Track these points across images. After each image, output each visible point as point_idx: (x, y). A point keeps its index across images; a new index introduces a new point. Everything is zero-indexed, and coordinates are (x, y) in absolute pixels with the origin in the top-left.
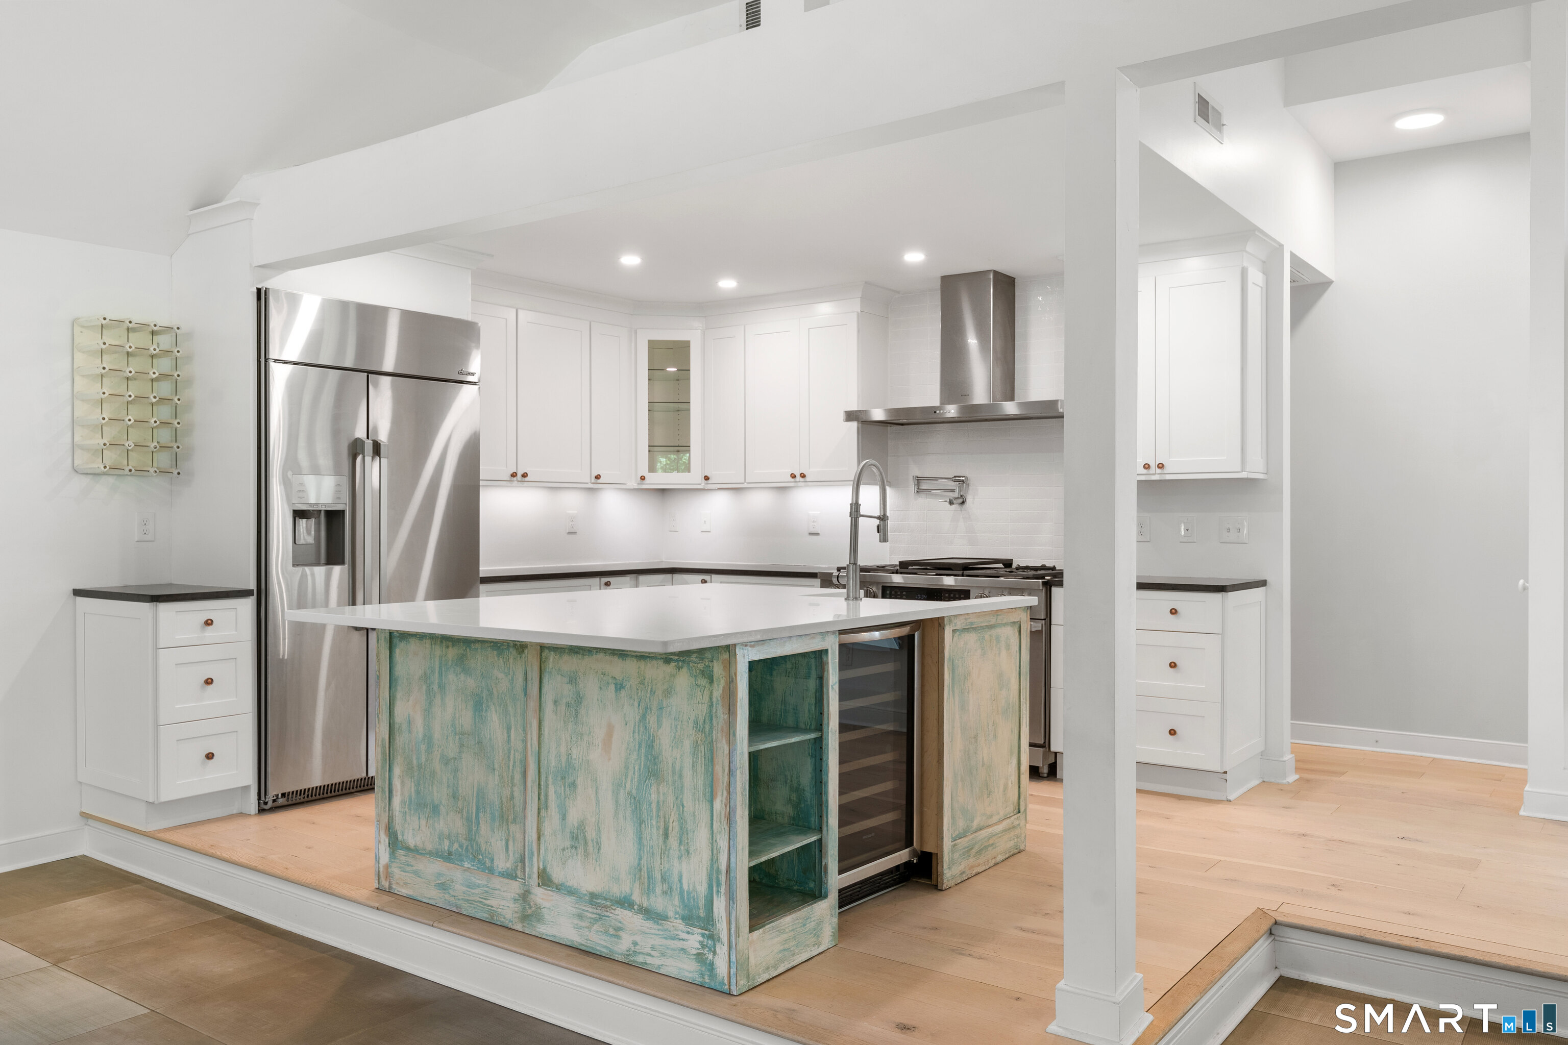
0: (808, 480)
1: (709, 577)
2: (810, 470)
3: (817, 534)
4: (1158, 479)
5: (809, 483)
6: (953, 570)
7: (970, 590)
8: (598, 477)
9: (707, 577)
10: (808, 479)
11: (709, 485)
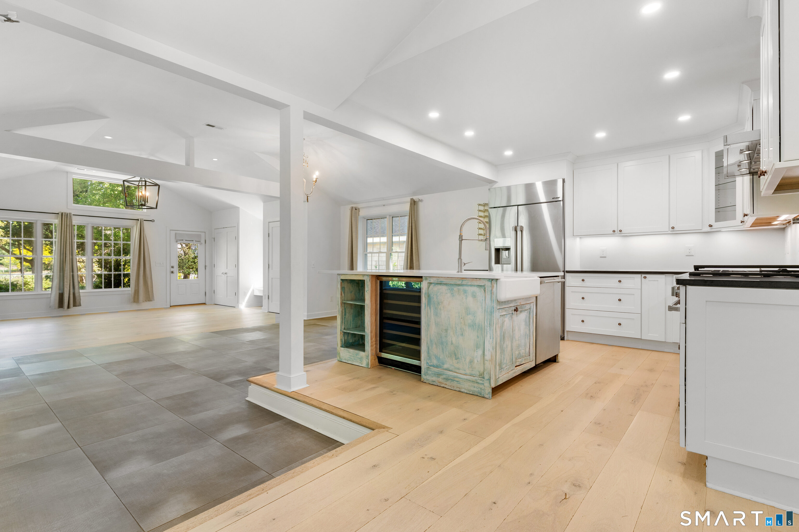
8: (673, 228)
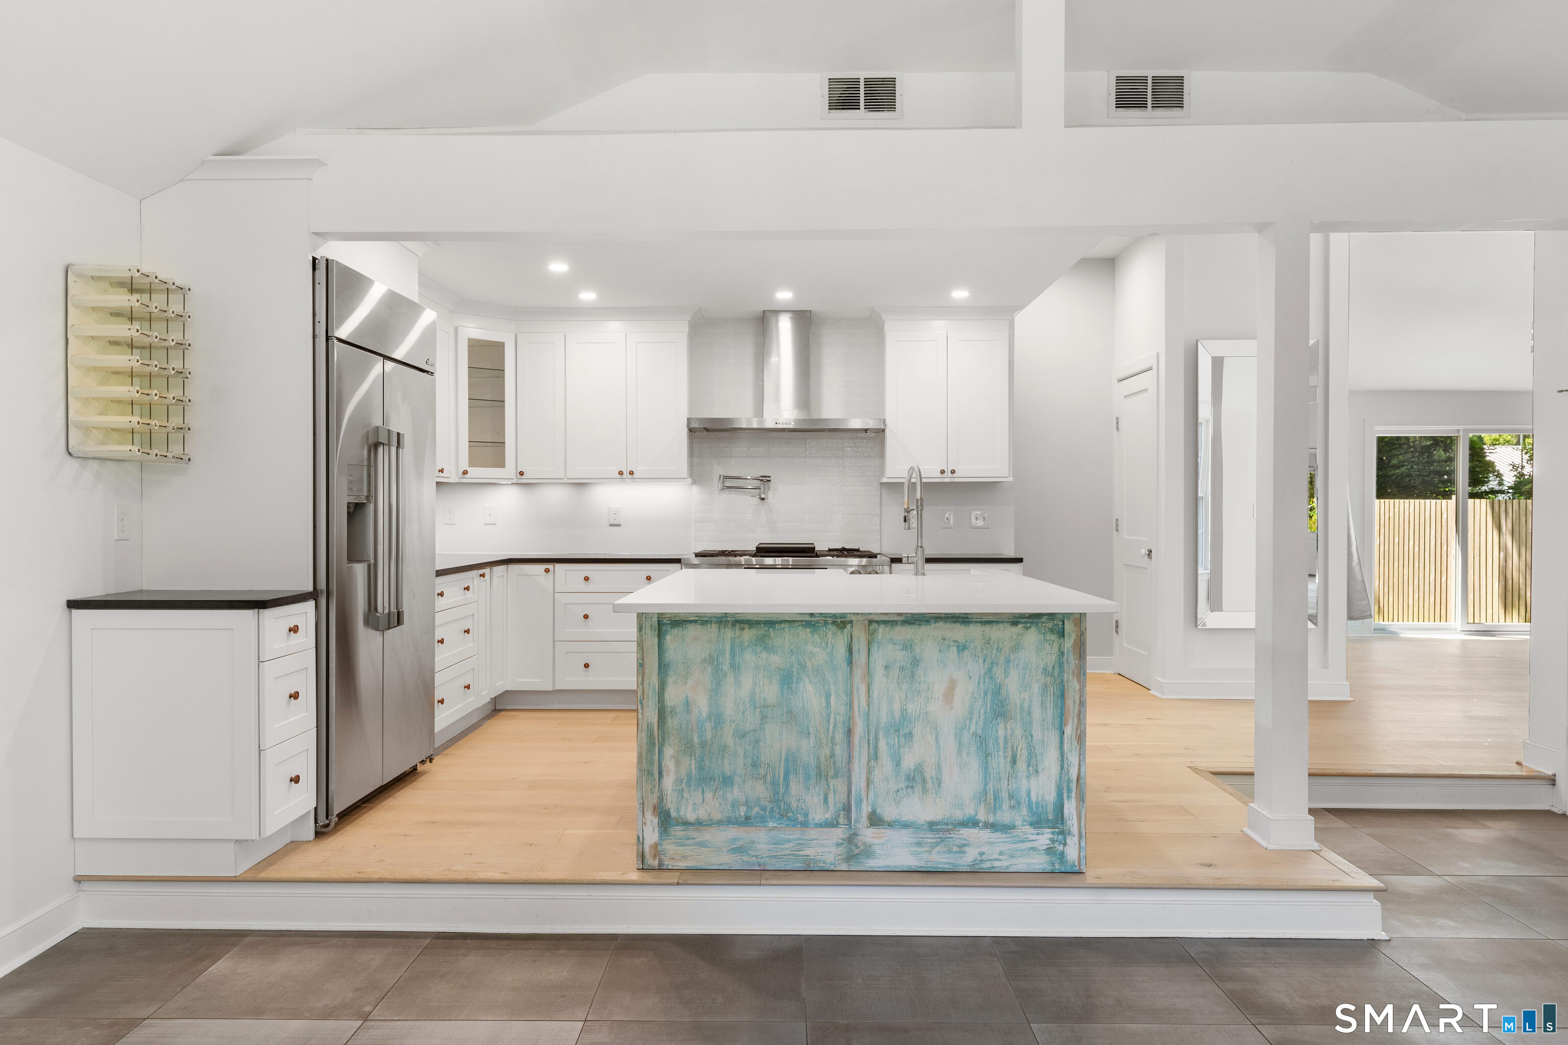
0: (636, 477)
1: (552, 566)
2: (636, 468)
3: (619, 525)
4: (950, 481)
5: (637, 479)
6: (806, 553)
9: (550, 566)
10: (635, 475)
11: (523, 480)
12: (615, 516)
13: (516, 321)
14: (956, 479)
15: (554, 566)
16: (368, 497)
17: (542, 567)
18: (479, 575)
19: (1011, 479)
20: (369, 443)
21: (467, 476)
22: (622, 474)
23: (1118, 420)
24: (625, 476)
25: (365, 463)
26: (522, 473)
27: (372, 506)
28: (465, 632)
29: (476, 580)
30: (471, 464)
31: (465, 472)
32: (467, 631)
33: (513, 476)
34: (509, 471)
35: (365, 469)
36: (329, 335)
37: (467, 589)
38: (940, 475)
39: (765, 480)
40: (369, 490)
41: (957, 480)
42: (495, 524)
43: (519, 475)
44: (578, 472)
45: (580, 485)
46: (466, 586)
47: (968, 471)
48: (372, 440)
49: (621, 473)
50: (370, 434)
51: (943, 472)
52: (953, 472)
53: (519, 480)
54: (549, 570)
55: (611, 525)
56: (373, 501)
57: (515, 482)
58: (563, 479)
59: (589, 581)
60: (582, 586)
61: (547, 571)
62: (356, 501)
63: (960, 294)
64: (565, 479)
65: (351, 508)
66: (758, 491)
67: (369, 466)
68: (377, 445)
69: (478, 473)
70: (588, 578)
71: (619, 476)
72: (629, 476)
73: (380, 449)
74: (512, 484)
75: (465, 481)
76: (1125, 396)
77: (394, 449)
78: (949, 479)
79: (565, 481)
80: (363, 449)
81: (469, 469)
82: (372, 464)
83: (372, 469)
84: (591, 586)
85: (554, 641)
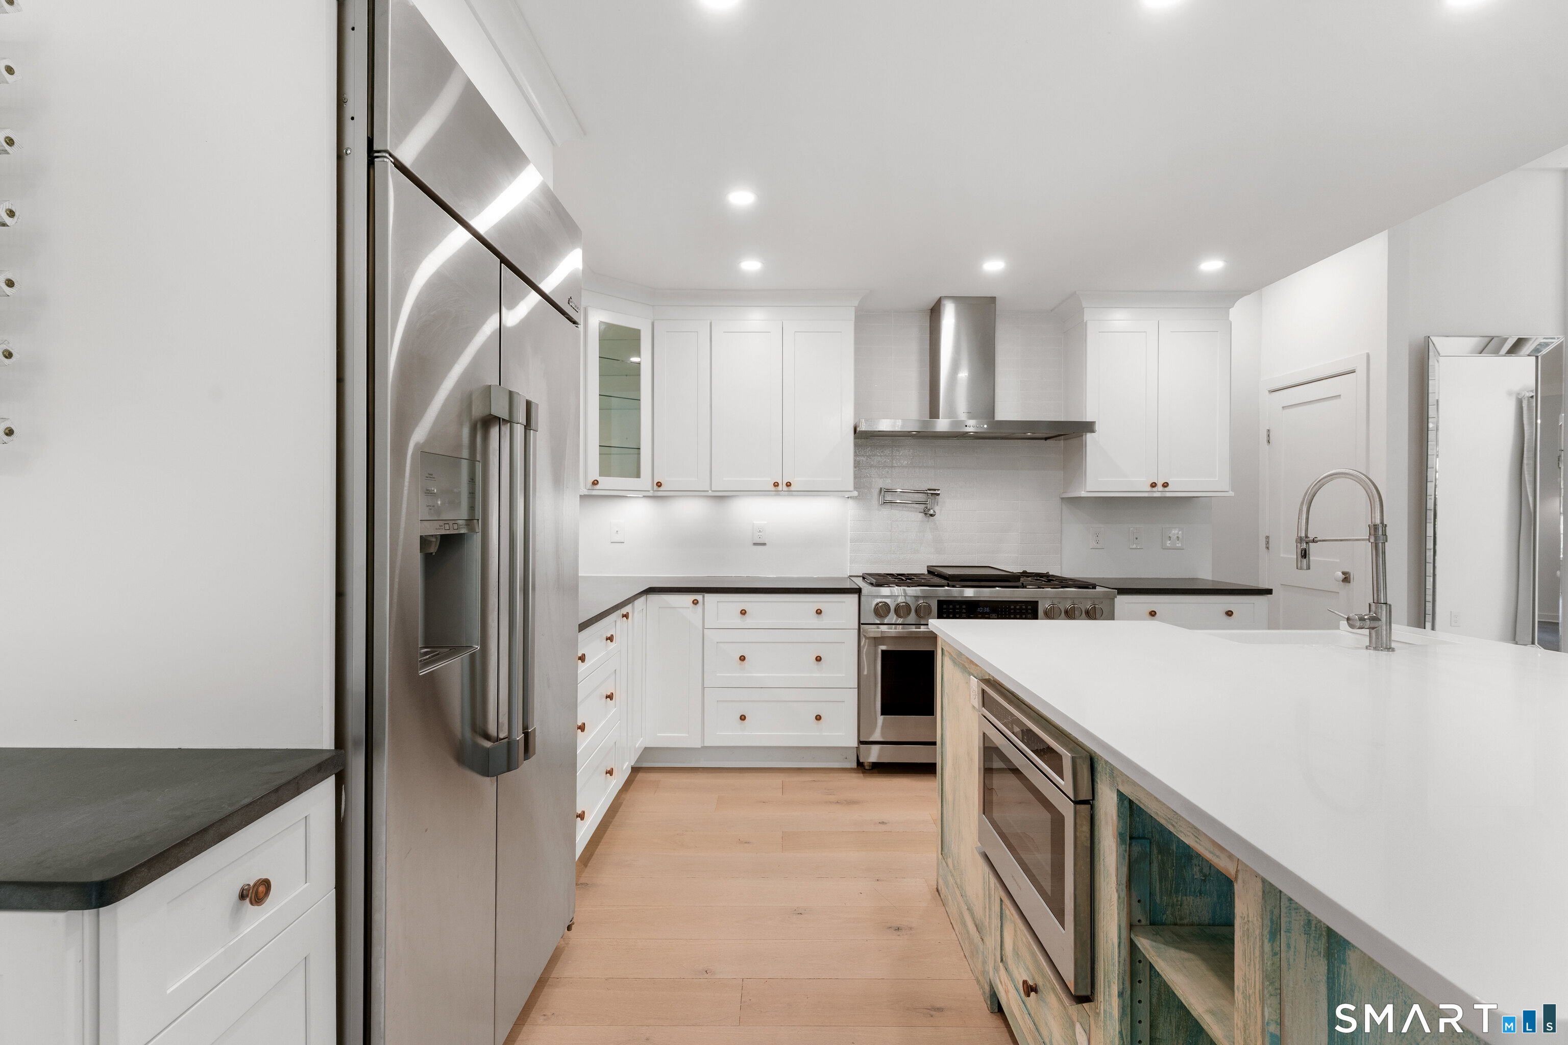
0: (793, 490)
1: (702, 596)
2: (795, 479)
3: (764, 544)
4: (1160, 496)
5: (794, 492)
6: (1010, 582)
7: (1038, 602)
9: (699, 597)
10: (792, 488)
11: (659, 492)
12: (760, 534)
13: (653, 306)
14: (1167, 493)
15: (704, 597)
16: (470, 522)
17: (689, 598)
18: (621, 615)
19: (1231, 494)
20: (473, 417)
21: (597, 487)
22: (778, 485)
23: (1269, 433)
24: (780, 488)
25: (465, 453)
26: (659, 485)
27: (477, 538)
28: (607, 697)
29: (618, 623)
30: (602, 474)
31: (595, 483)
32: (610, 697)
33: (649, 488)
34: (645, 482)
35: (465, 465)
36: (376, 148)
37: (610, 639)
38: (1149, 489)
39: (934, 494)
40: (472, 508)
41: (1168, 495)
42: (623, 543)
43: (656, 487)
44: (722, 483)
45: (721, 498)
46: (609, 636)
47: (1180, 485)
48: (478, 412)
49: (776, 485)
50: (474, 397)
51: (1154, 485)
52: (1165, 485)
53: (655, 492)
54: (698, 602)
55: (755, 544)
56: (479, 529)
57: (651, 495)
58: (708, 491)
59: (746, 615)
60: (738, 621)
61: (695, 602)
62: (443, 532)
63: (1212, 266)
64: (710, 491)
65: (433, 545)
66: (923, 506)
67: (472, 460)
68: (488, 421)
69: (608, 483)
70: (746, 612)
71: (773, 488)
72: (785, 488)
73: (494, 432)
74: (644, 496)
75: (595, 493)
76: (1283, 407)
77: (519, 430)
78: (1160, 493)
79: (710, 493)
80: (461, 425)
81: (599, 479)
82: (479, 457)
83: (479, 467)
84: (748, 621)
85: (703, 688)
